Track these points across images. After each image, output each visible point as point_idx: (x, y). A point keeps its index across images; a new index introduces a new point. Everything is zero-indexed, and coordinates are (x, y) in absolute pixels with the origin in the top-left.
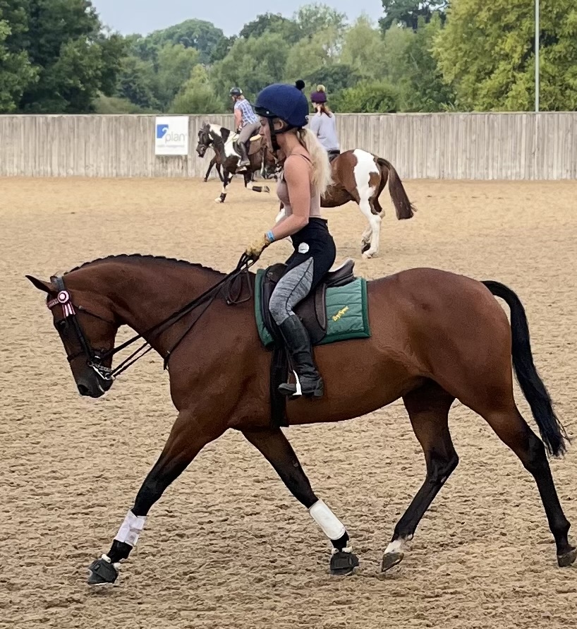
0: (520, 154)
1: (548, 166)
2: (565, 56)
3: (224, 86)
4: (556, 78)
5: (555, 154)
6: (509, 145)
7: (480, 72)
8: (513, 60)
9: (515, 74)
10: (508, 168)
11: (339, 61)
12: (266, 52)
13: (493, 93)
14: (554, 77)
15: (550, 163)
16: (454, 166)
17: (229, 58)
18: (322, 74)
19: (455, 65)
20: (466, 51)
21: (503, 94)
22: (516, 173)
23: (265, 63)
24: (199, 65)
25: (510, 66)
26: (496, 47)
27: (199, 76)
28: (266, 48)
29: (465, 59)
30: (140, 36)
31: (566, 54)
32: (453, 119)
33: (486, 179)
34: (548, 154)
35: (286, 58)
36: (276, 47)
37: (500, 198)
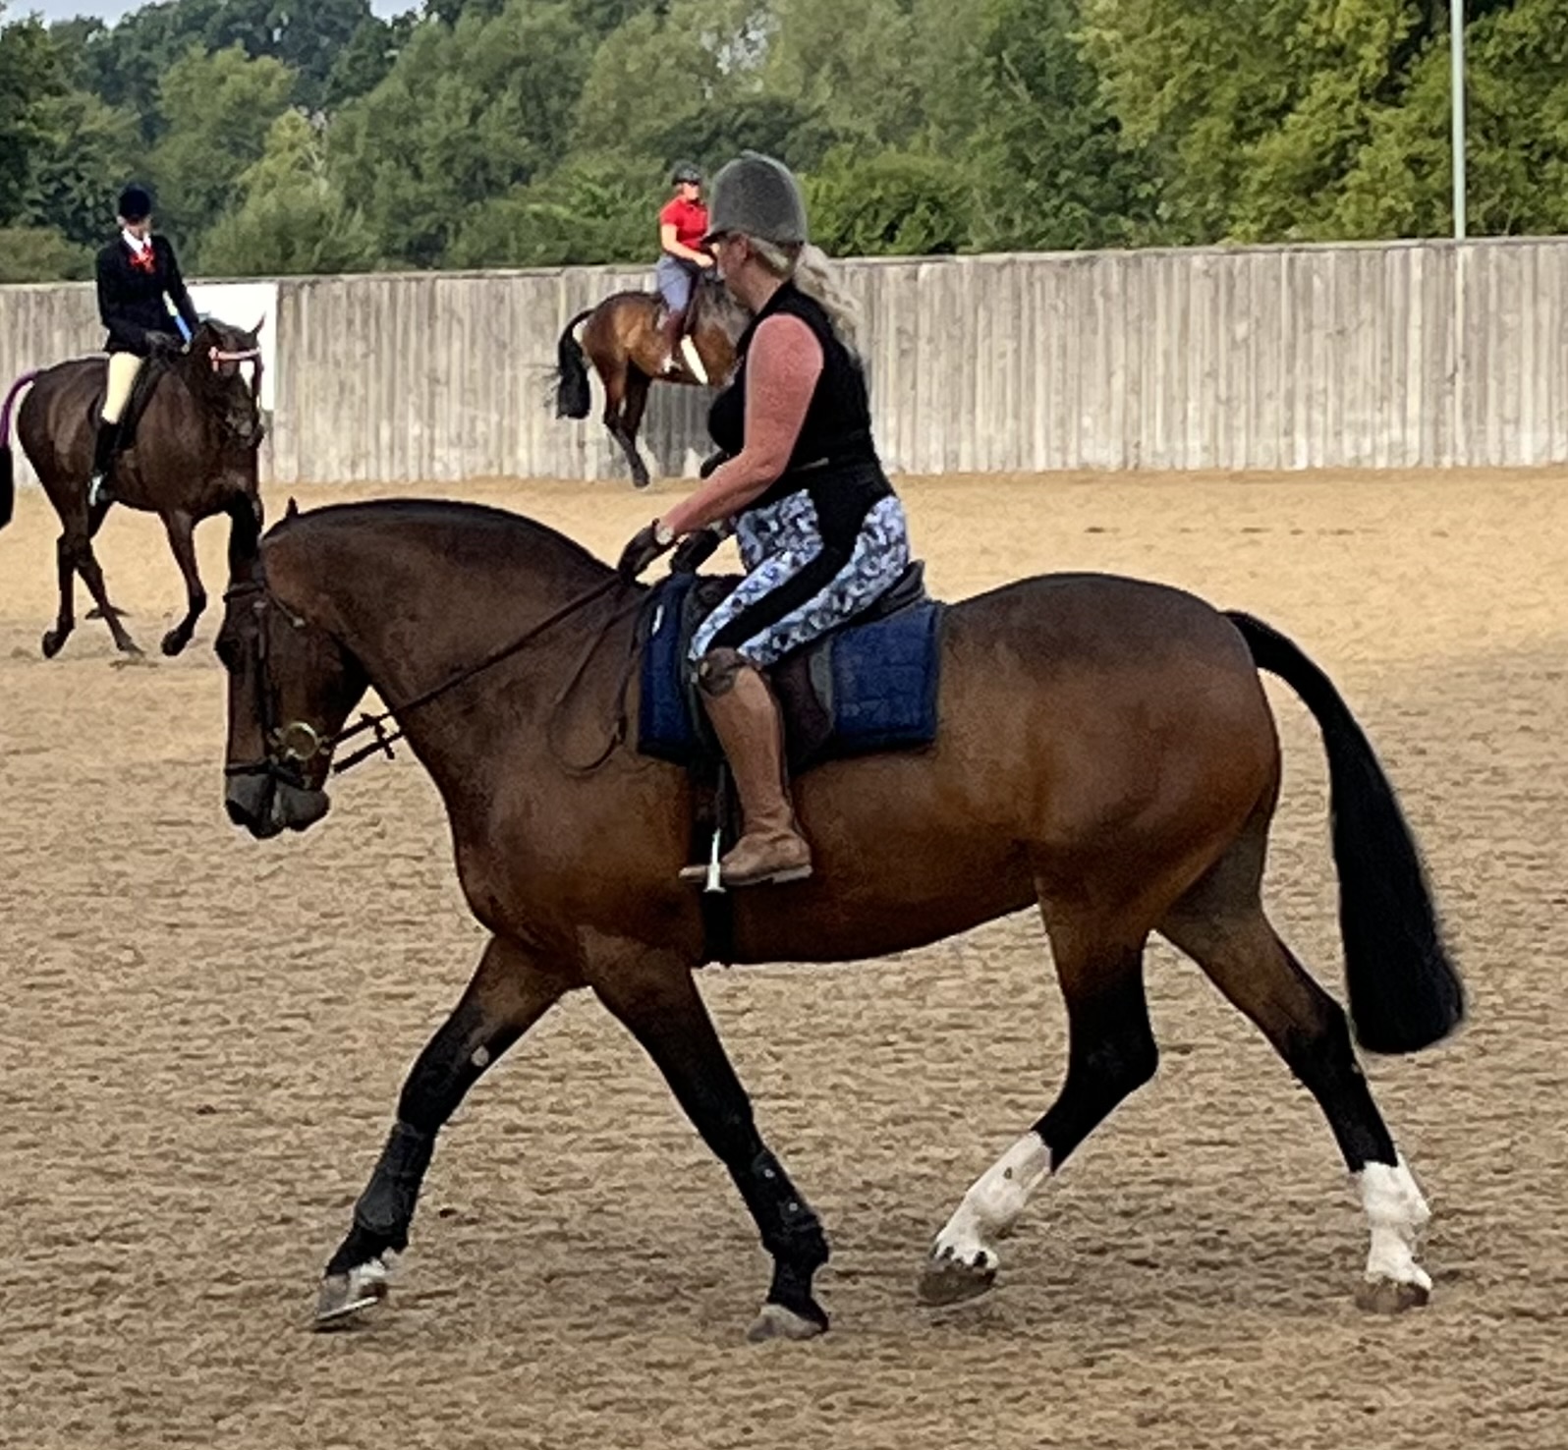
0: (1403, 382)
1: (1504, 421)
2: (1539, 50)
3: (374, 176)
4: (1511, 121)
5: (1527, 379)
6: (1365, 351)
7: (1247, 109)
8: (1361, 66)
9: (1368, 112)
10: (1363, 428)
11: (758, 87)
12: (517, 62)
13: (1294, 178)
14: (1500, 120)
15: (1509, 413)
16: (1174, 427)
17: (392, 86)
18: (699, 129)
19: (1160, 88)
20: (1197, 43)
21: (1327, 178)
22: (1391, 445)
23: (509, 99)
24: (292, 112)
25: (1352, 86)
26: (1301, 27)
27: (292, 147)
28: (513, 52)
29: (1194, 66)
30: (99, 25)
31: (1544, 42)
32: (1169, 266)
33: (1286, 468)
34: (1501, 382)
35: (579, 81)
36: (548, 45)
37: (1341, 532)
